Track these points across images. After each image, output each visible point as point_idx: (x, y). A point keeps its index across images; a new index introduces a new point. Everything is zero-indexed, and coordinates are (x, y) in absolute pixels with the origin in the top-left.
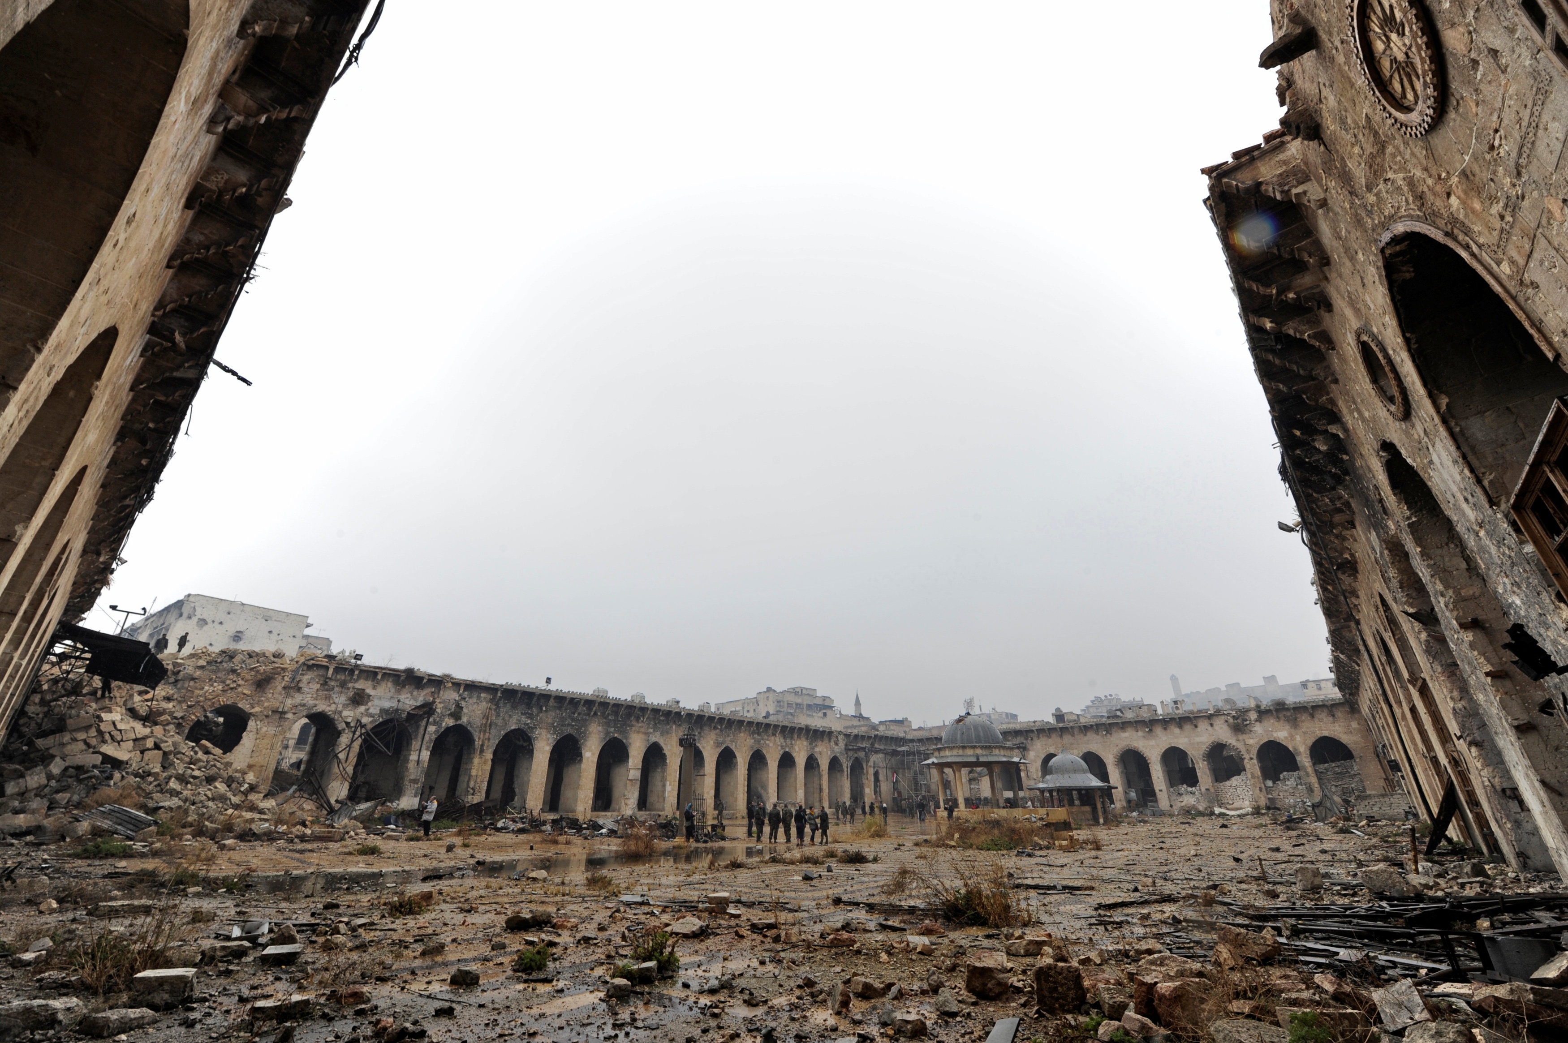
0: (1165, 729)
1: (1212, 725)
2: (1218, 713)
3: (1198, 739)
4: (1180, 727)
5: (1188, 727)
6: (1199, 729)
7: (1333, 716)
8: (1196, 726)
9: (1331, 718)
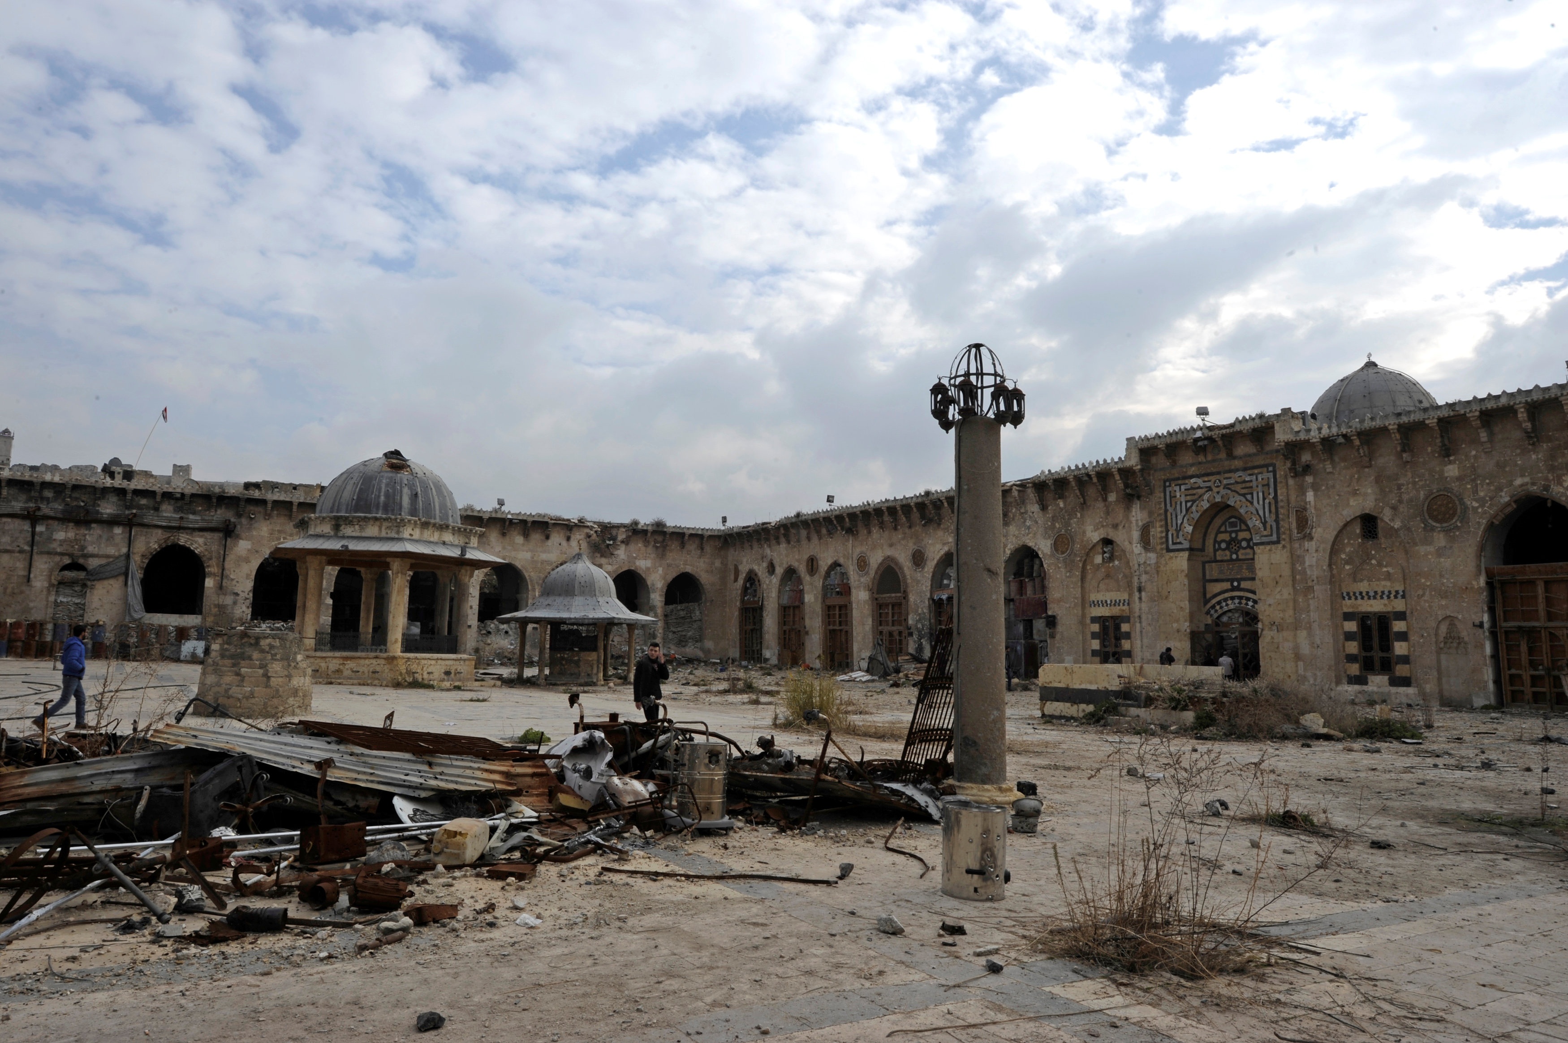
0: (504, 534)
1: (568, 539)
2: (581, 524)
3: (544, 556)
4: (526, 535)
5: (536, 536)
6: (549, 542)
7: (702, 549)
8: (548, 537)
9: (699, 552)
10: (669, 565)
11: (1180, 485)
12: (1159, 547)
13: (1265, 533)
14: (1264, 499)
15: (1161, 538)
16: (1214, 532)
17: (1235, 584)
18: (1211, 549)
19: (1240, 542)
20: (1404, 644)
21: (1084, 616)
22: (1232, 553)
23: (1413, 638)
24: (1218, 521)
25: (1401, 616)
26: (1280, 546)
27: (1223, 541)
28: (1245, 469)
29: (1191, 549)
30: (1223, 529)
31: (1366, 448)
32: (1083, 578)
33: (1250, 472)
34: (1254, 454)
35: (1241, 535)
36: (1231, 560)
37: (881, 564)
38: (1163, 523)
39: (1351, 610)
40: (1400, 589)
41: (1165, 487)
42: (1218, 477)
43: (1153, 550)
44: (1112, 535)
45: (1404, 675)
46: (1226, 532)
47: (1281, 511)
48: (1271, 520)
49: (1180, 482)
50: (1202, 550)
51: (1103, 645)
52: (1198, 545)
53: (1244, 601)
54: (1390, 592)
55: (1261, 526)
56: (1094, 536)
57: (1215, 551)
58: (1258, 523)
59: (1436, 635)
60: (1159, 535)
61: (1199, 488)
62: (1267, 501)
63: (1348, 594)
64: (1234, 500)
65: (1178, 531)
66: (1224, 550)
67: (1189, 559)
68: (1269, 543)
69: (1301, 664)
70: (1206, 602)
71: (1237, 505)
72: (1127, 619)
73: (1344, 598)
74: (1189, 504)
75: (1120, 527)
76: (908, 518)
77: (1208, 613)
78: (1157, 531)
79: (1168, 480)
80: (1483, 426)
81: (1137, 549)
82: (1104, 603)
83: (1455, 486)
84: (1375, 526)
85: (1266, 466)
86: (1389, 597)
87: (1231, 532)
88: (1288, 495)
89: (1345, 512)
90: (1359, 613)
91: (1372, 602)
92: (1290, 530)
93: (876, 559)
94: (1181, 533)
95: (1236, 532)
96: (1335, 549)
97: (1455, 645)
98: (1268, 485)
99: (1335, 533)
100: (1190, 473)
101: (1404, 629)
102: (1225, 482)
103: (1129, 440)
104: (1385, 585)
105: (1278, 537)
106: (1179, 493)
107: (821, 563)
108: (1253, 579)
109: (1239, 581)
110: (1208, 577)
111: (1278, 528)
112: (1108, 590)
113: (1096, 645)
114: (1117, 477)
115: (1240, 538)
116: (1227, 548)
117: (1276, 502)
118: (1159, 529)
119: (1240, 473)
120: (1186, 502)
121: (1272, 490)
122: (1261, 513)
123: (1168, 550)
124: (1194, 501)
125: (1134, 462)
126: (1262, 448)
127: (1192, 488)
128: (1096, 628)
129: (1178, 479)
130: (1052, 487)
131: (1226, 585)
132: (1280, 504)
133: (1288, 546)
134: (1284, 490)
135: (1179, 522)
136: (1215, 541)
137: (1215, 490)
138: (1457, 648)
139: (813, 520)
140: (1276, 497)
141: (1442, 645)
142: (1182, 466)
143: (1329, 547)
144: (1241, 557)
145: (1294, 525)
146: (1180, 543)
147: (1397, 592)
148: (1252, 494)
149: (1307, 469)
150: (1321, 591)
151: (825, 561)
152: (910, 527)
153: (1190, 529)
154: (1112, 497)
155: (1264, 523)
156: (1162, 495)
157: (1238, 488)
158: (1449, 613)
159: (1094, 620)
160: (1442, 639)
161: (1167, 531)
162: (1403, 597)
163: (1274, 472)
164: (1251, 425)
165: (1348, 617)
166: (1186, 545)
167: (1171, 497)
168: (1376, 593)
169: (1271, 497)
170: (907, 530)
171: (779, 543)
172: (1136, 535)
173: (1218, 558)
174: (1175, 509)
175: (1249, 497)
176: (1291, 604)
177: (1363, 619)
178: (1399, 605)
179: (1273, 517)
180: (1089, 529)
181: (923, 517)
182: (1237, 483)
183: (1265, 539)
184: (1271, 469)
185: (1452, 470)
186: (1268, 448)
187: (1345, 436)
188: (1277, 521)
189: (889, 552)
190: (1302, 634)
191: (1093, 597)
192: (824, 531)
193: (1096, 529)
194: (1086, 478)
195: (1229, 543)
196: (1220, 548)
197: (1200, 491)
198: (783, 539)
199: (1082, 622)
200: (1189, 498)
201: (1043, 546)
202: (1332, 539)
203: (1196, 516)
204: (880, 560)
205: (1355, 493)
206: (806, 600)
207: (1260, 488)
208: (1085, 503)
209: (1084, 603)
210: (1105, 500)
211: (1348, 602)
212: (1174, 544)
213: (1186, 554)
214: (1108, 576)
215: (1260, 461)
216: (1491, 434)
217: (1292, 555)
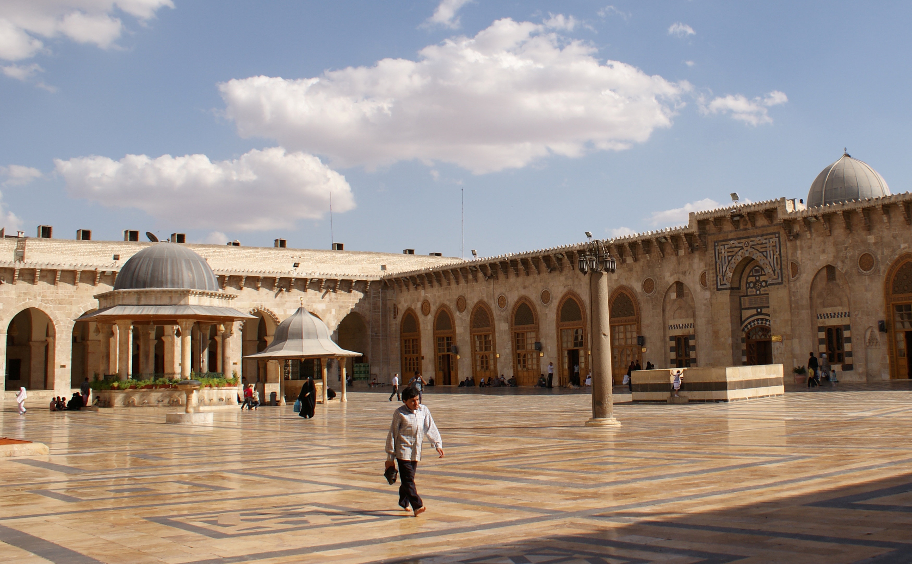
10: (341, 307)
11: (724, 245)
12: (712, 287)
13: (775, 277)
14: (774, 255)
15: (713, 281)
16: (746, 276)
17: (759, 310)
18: (745, 288)
19: (761, 283)
20: (849, 344)
21: (665, 336)
22: (757, 290)
23: (854, 340)
24: (748, 270)
25: (847, 327)
26: (782, 285)
27: (751, 282)
28: (762, 235)
29: (732, 288)
30: (751, 274)
31: (827, 223)
32: (664, 310)
33: (765, 237)
34: (767, 226)
35: (762, 278)
36: (757, 295)
37: (517, 302)
38: (714, 270)
39: (822, 325)
40: (847, 311)
41: (715, 246)
42: (747, 240)
43: (709, 289)
44: (682, 279)
45: (849, 363)
46: (753, 276)
47: (783, 263)
48: (778, 270)
49: (724, 243)
50: (739, 288)
51: (678, 355)
52: (736, 285)
53: (764, 322)
54: (842, 313)
55: (772, 272)
56: (670, 279)
57: (747, 288)
58: (770, 270)
59: (865, 338)
60: (712, 279)
61: (736, 247)
62: (775, 257)
63: (820, 315)
64: (757, 256)
65: (723, 276)
66: (752, 288)
67: (730, 295)
68: (776, 284)
69: (795, 360)
70: (742, 323)
71: (758, 259)
72: (693, 337)
73: (818, 318)
74: (730, 258)
75: (687, 274)
76: (537, 267)
77: (743, 330)
78: (710, 277)
79: (716, 242)
80: (885, 214)
81: (698, 287)
82: (678, 327)
83: (873, 248)
84: (834, 273)
85: (774, 233)
86: (841, 316)
87: (756, 276)
88: (787, 253)
89: (818, 264)
90: (826, 327)
91: (833, 319)
92: (788, 275)
93: (512, 298)
94: (725, 278)
95: (759, 276)
96: (813, 287)
97: (875, 343)
98: (775, 246)
99: (813, 277)
100: (730, 237)
101: (849, 336)
102: (751, 243)
103: (691, 214)
104: (839, 309)
105: (782, 280)
106: (723, 250)
107: (468, 302)
108: (768, 307)
109: (761, 308)
110: (743, 307)
111: (782, 274)
112: (681, 318)
113: (673, 355)
114: (684, 239)
115: (761, 280)
116: (754, 287)
117: (781, 257)
118: (712, 275)
119: (760, 238)
120: (728, 256)
121: (778, 250)
122: (772, 265)
123: (718, 290)
124: (733, 256)
125: (695, 229)
126: (772, 222)
127: (731, 247)
128: (673, 343)
129: (723, 241)
130: (641, 246)
131: (754, 311)
132: (783, 259)
133: (787, 285)
134: (785, 250)
135: (724, 270)
136: (747, 282)
137: (745, 249)
138: (876, 345)
139: (461, 269)
140: (780, 254)
141: (868, 344)
142: (725, 232)
143: (810, 286)
144: (762, 293)
145: (790, 273)
146: (725, 284)
147: (845, 313)
148: (767, 252)
149: (797, 236)
150: (805, 314)
151: (472, 300)
152: (539, 273)
153: (731, 275)
154: (682, 252)
155: (774, 271)
156: (713, 252)
157: (758, 247)
158: (870, 325)
159: (672, 338)
160: (867, 341)
161: (717, 276)
162: (849, 316)
163: (779, 237)
164: (764, 207)
165: (820, 329)
166: (728, 285)
167: (719, 253)
168: (835, 314)
169: (778, 253)
170: (536, 276)
171: (432, 286)
172: (697, 278)
173: (749, 294)
174: (721, 261)
175: (765, 254)
176: (789, 323)
177: (829, 330)
178: (845, 321)
179: (779, 266)
180: (668, 274)
181: (548, 266)
182: (758, 244)
183: (774, 281)
184: (777, 235)
185: (871, 239)
186: (775, 222)
187: (815, 217)
188: (781, 269)
189: (523, 292)
190: (796, 341)
191: (671, 322)
192: (470, 277)
193: (672, 275)
194: (664, 240)
195: (755, 284)
196: (750, 287)
197: (736, 249)
198: (436, 283)
199: (664, 340)
200: (730, 254)
201: (637, 287)
202: (811, 281)
203: (734, 266)
204: (516, 299)
205: (824, 251)
206: (457, 331)
207: (771, 248)
208: (664, 256)
209: (665, 327)
210: (677, 254)
211: (820, 320)
212: (721, 285)
213: (728, 292)
214: (680, 308)
215: (771, 230)
216: (889, 218)
217: (790, 291)
